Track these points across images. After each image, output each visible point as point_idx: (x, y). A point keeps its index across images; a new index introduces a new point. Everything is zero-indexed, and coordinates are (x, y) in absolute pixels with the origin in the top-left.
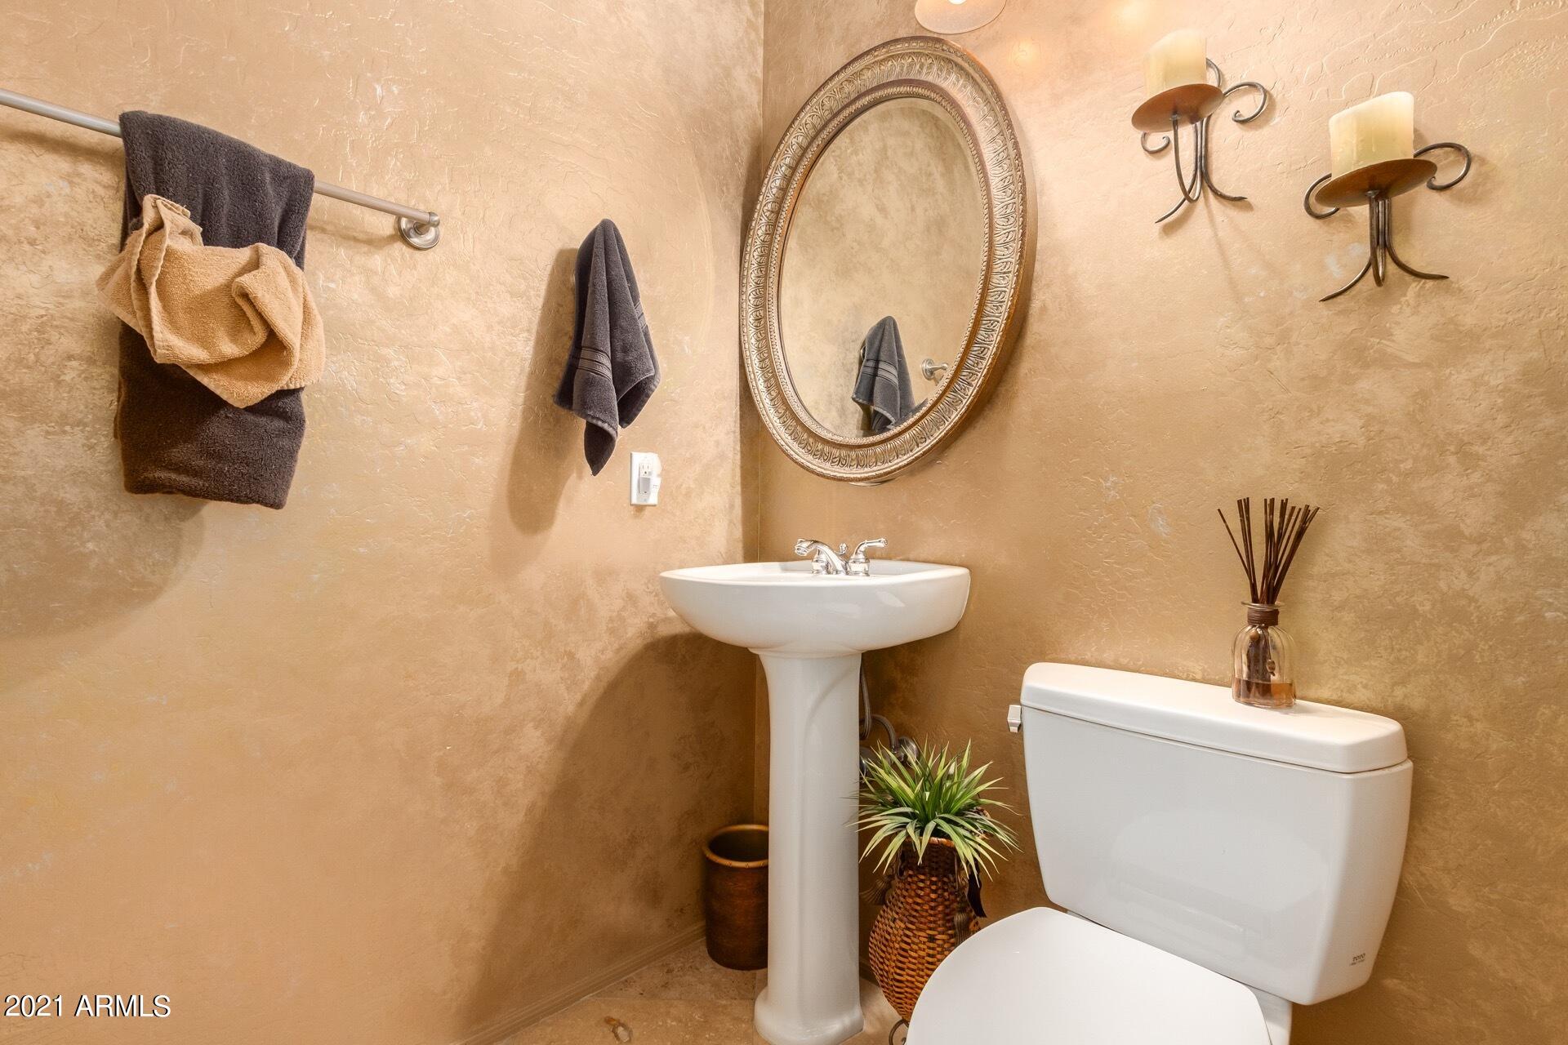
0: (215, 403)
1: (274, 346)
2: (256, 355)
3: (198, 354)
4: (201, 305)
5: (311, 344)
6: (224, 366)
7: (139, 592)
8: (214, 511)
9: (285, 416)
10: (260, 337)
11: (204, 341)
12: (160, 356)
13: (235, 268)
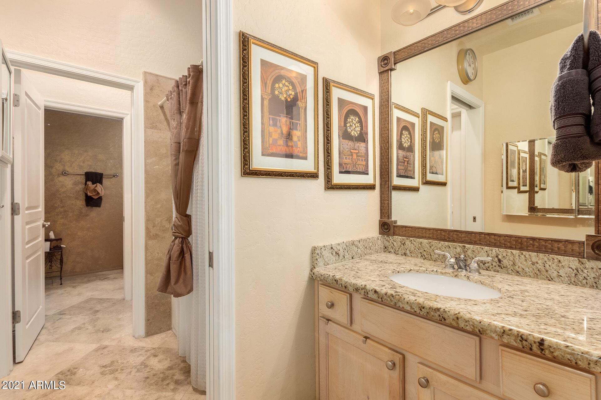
0: (93, 198)
1: (98, 193)
2: (97, 194)
3: (92, 195)
4: (92, 191)
5: (102, 192)
6: (94, 195)
7: (87, 215)
8: (94, 207)
9: (100, 199)
10: (97, 193)
11: (92, 193)
12: (89, 195)
13: (95, 187)
